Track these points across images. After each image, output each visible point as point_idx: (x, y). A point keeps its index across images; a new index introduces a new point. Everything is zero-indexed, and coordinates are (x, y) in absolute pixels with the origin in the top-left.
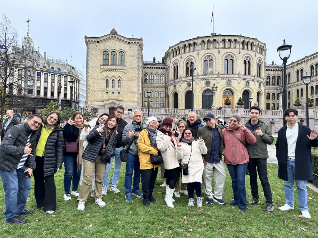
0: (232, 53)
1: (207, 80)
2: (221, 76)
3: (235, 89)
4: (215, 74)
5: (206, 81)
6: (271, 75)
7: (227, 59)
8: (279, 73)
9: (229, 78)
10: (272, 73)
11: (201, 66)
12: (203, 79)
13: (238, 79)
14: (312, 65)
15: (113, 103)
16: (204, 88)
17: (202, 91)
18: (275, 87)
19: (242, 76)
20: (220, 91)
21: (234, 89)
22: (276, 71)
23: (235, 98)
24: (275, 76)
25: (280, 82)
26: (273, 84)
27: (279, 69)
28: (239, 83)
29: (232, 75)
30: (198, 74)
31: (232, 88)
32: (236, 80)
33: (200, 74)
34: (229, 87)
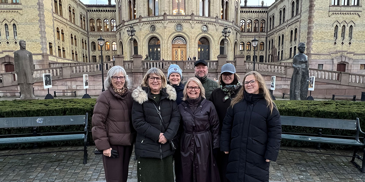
1: (152, 24)
2: (168, 17)
3: (188, 36)
4: (161, 16)
5: (150, 25)
6: (253, 18)
8: (264, 16)
9: (179, 21)
10: (254, 16)
11: (144, 5)
12: (146, 23)
13: (191, 21)
15: (7, 56)
16: (148, 34)
17: (146, 39)
18: (258, 34)
19: (196, 18)
20: (167, 39)
21: (185, 36)
22: (260, 13)
23: (188, 48)
24: (258, 19)
25: (265, 27)
26: (255, 31)
27: (264, 10)
28: (192, 28)
29: (184, 17)
30: (140, 16)
31: (183, 35)
32: (189, 23)
33: (143, 16)
34: (180, 33)
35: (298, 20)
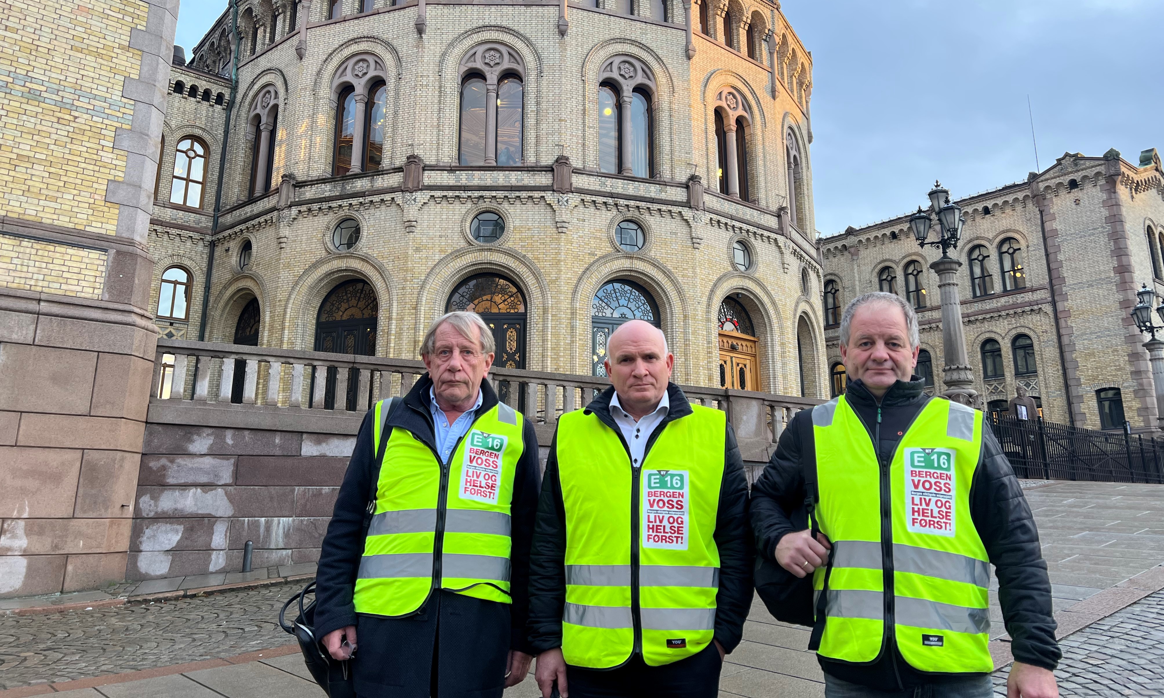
0: (747, 84)
1: (629, 214)
2: (708, 200)
4: (674, 183)
5: (620, 218)
9: (744, 226)
12: (600, 199)
13: (781, 239)
16: (605, 259)
30: (561, 160)
31: (755, 289)
32: (773, 247)
33: (576, 162)
34: (747, 281)
35: (1035, 307)
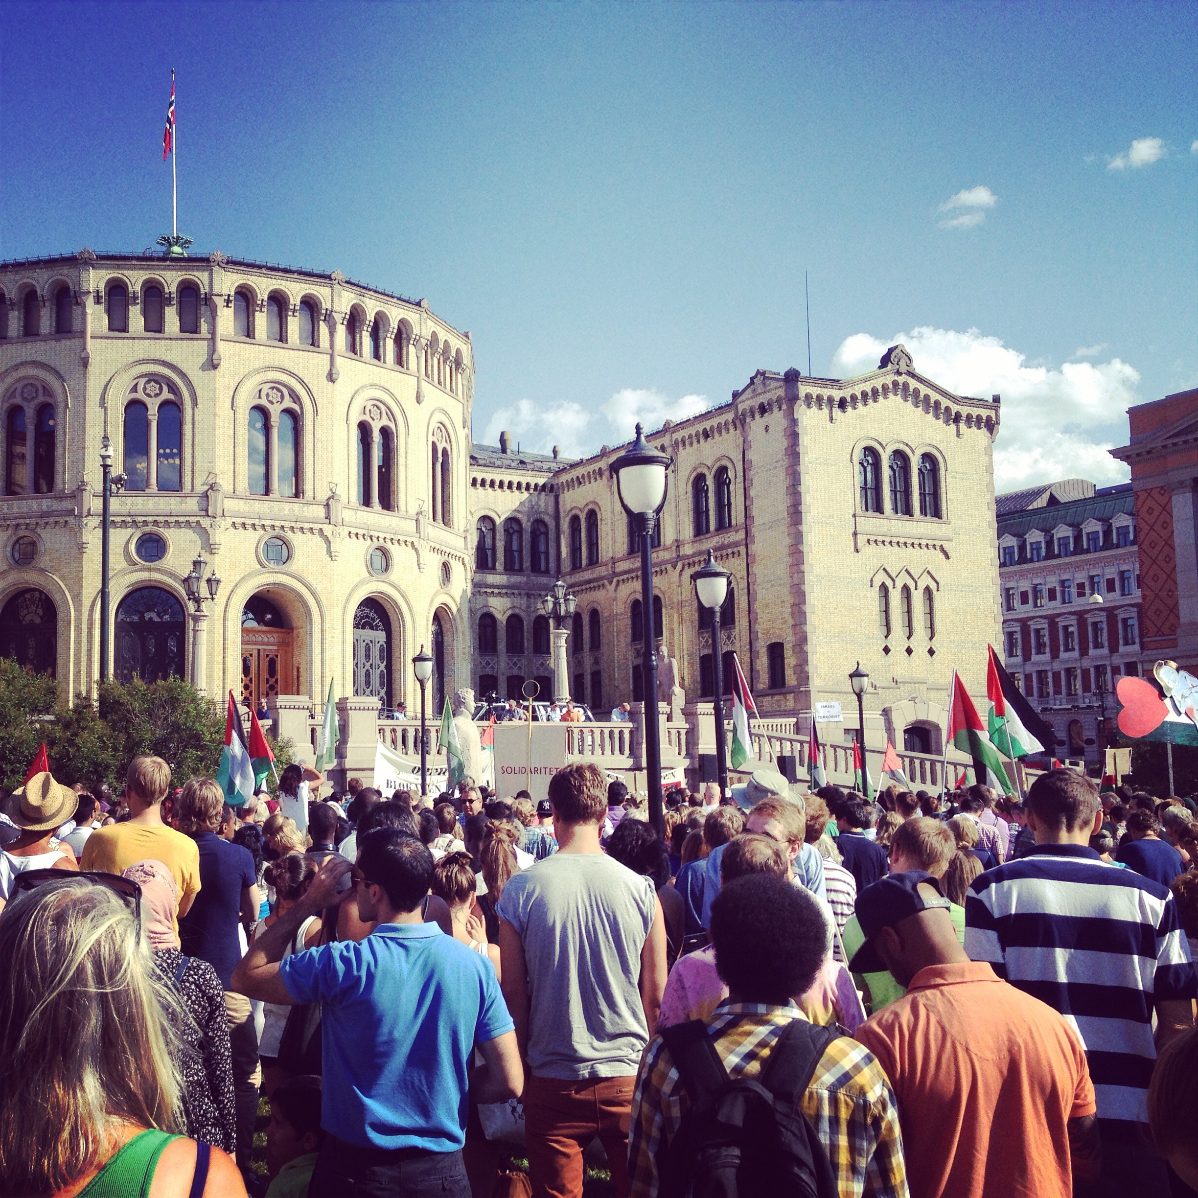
0: (292, 374)
1: (147, 529)
2: (230, 505)
3: (314, 592)
4: (195, 493)
5: (138, 533)
6: (499, 509)
7: (260, 410)
8: (542, 504)
9: (276, 524)
10: (503, 503)
12: (118, 518)
13: (327, 529)
14: (699, 470)
16: (125, 575)
18: (524, 579)
19: (348, 515)
20: (224, 599)
21: (303, 591)
22: (527, 493)
24: (519, 516)
26: (510, 566)
27: (541, 481)
30: (85, 487)
31: (294, 584)
34: (279, 576)
35: (735, 550)
